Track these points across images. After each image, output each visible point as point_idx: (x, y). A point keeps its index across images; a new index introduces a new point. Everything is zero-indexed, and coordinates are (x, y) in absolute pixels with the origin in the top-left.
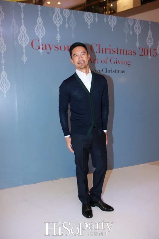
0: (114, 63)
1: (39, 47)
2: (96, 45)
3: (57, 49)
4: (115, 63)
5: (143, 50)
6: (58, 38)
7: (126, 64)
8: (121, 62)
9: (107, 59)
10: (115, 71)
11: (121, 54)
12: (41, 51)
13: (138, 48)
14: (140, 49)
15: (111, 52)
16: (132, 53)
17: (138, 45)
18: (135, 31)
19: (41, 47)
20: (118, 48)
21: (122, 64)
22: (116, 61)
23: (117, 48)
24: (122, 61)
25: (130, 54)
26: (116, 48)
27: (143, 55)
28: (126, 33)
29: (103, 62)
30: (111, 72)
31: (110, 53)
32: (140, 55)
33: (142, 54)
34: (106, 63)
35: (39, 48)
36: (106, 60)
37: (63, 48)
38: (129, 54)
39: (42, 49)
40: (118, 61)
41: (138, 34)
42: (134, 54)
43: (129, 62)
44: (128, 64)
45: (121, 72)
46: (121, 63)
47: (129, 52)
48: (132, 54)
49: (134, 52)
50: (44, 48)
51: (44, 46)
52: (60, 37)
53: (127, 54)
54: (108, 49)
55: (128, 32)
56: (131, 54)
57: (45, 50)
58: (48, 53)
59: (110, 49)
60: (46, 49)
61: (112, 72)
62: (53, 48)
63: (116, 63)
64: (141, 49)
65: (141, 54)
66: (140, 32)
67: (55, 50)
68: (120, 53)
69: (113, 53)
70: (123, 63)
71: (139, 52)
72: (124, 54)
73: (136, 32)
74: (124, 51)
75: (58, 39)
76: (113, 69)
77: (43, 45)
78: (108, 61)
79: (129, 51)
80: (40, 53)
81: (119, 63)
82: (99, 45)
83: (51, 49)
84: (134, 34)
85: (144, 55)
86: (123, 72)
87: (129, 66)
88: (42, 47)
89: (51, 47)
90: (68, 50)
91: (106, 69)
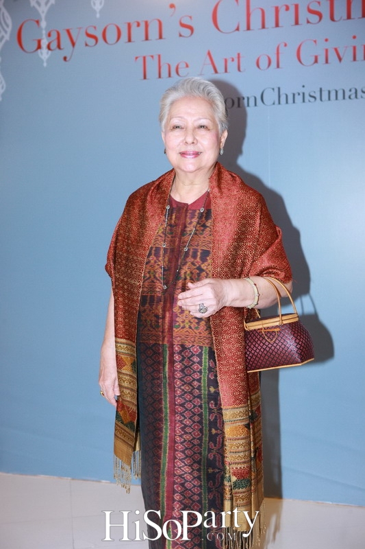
0: (316, 61)
1: (39, 42)
3: (91, 42)
4: (322, 59)
6: (98, 2)
8: (351, 50)
9: (282, 49)
10: (318, 95)
11: (349, 17)
12: (44, 54)
19: (44, 43)
21: (355, 59)
22: (327, 51)
24: (355, 48)
29: (264, 63)
30: (299, 99)
31: (297, 23)
34: (278, 66)
35: (39, 47)
36: (278, 53)
37: (112, 35)
39: (49, 47)
40: (336, 49)
45: (348, 94)
46: (348, 57)
50: (54, 45)
51: (54, 35)
54: (287, 9)
57: (58, 50)
58: (65, 59)
59: (297, 6)
60: (59, 46)
61: (307, 97)
63: (327, 62)
67: (86, 45)
72: (364, 16)
75: (98, 7)
76: (313, 88)
77: (49, 35)
78: (288, 56)
80: (42, 61)
81: (340, 60)
83: (73, 44)
88: (47, 43)
89: (74, 39)
90: (130, 40)
91: (276, 90)
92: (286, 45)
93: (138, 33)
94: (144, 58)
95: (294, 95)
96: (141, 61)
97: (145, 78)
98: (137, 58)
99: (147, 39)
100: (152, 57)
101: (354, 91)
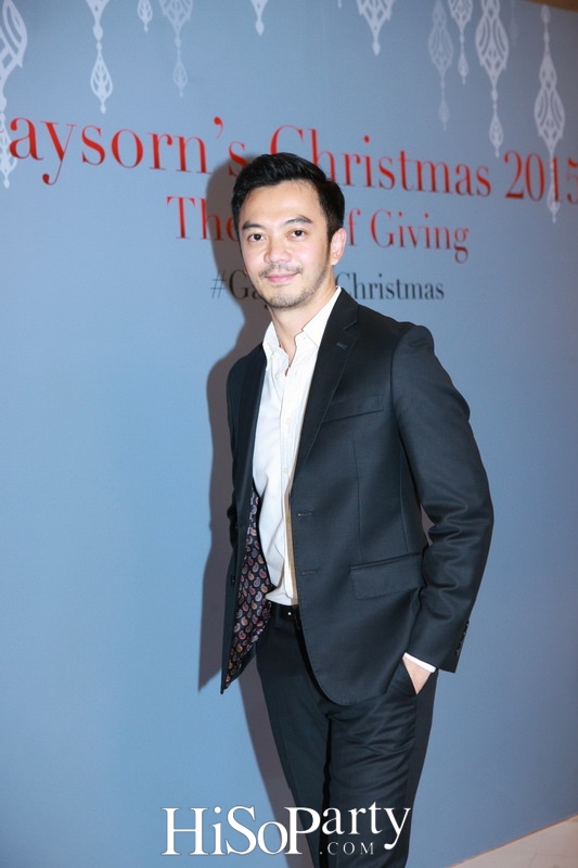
0: (391, 242)
2: (300, 132)
3: (94, 155)
4: (397, 240)
5: (523, 168)
6: (102, 85)
7: (448, 246)
8: (424, 232)
10: (395, 289)
11: (420, 188)
12: (5, 161)
13: (497, 154)
14: (506, 159)
15: (375, 181)
16: (472, 183)
17: (497, 137)
18: (483, 61)
19: (4, 140)
20: (407, 157)
21: (428, 245)
22: (401, 228)
23: (403, 154)
24: (427, 230)
25: (463, 188)
26: (399, 156)
27: (520, 196)
28: (442, 69)
30: (376, 292)
31: (369, 184)
32: (510, 195)
33: (516, 190)
34: (353, 243)
36: (351, 223)
37: (128, 150)
38: (458, 190)
40: (410, 229)
41: (494, 74)
42: (483, 189)
43: (460, 236)
44: (458, 249)
45: (424, 291)
46: (422, 241)
47: (458, 177)
48: (473, 190)
49: (481, 180)
52: (108, 76)
53: (447, 190)
54: (358, 161)
55: (450, 63)
56: (469, 190)
57: (31, 159)
58: (46, 178)
59: (368, 159)
60: (33, 153)
61: (385, 292)
62: (75, 148)
63: (402, 245)
64: (513, 159)
65: (514, 191)
66: (503, 65)
67: (85, 160)
68: (417, 186)
69: (381, 185)
70: (434, 239)
71: (503, 178)
72: (434, 189)
73: (487, 61)
74: (433, 169)
75: (102, 94)
76: (390, 279)
77: (14, 126)
79: (458, 171)
80: (2, 177)
81: (415, 243)
82: (314, 132)
83: (61, 154)
84: (477, 71)
85: (526, 193)
86: (435, 292)
87: (461, 254)
88: (10, 141)
89: (63, 145)
90: (157, 165)
91: (352, 276)
92: (359, 213)
93: (169, 155)
94: (181, 200)
95: (371, 286)
96: (175, 203)
97: (183, 235)
98: (169, 199)
99: (183, 168)
100: (193, 200)
101: (429, 287)
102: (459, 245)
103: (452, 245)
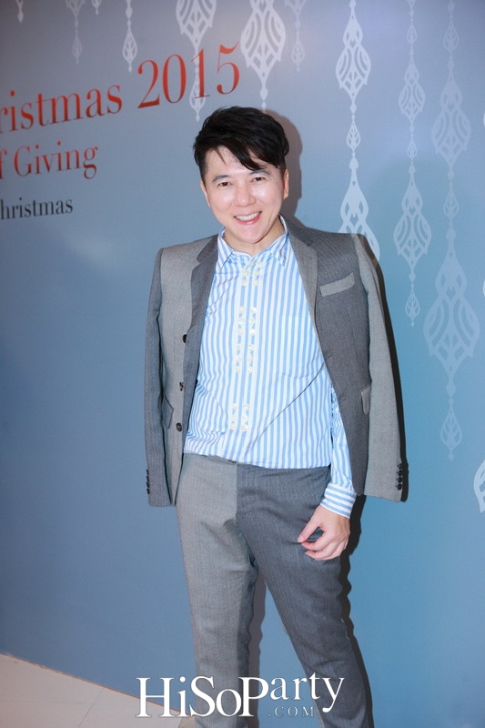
0: (31, 171)
4: (34, 168)
7: (78, 167)
8: (56, 157)
9: (3, 157)
10: (31, 208)
11: (54, 121)
13: (130, 69)
14: (140, 71)
15: (18, 124)
16: (102, 104)
17: (130, 52)
20: (43, 98)
21: (60, 169)
22: (38, 159)
23: (40, 96)
24: (59, 155)
25: (93, 111)
26: (36, 99)
27: (157, 103)
28: (76, 10)
30: (17, 213)
31: (14, 128)
32: (143, 105)
33: (151, 98)
34: (1, 177)
38: (88, 115)
40: (45, 157)
42: (114, 106)
43: (90, 155)
44: (87, 167)
45: (56, 208)
46: (54, 166)
47: (89, 103)
48: (104, 110)
49: (112, 98)
53: (79, 117)
54: (6, 112)
55: (83, 1)
56: (99, 112)
59: (13, 110)
61: (24, 211)
63: (39, 171)
64: (148, 69)
65: (147, 100)
68: (51, 119)
69: (23, 127)
70: (66, 162)
72: (66, 118)
74: (66, 101)
79: (89, 97)
81: (48, 168)
85: (163, 98)
86: (65, 208)
87: (90, 171)
92: (6, 153)
95: (13, 208)
101: (60, 204)
102: (88, 163)
103: (81, 165)
